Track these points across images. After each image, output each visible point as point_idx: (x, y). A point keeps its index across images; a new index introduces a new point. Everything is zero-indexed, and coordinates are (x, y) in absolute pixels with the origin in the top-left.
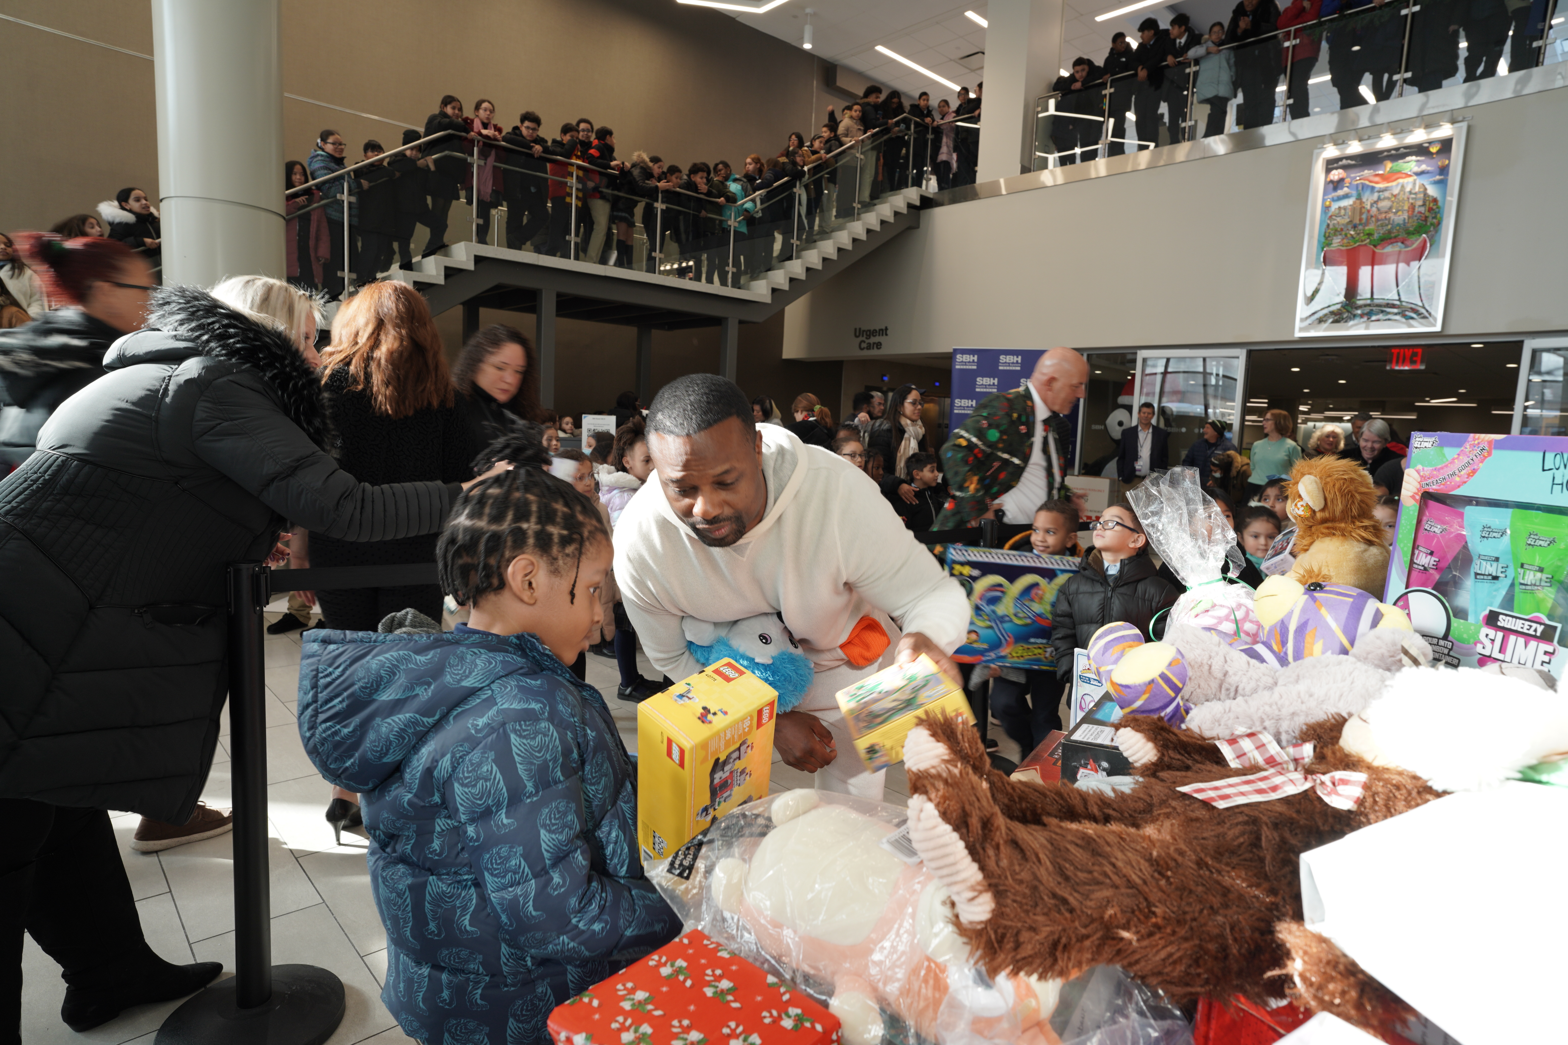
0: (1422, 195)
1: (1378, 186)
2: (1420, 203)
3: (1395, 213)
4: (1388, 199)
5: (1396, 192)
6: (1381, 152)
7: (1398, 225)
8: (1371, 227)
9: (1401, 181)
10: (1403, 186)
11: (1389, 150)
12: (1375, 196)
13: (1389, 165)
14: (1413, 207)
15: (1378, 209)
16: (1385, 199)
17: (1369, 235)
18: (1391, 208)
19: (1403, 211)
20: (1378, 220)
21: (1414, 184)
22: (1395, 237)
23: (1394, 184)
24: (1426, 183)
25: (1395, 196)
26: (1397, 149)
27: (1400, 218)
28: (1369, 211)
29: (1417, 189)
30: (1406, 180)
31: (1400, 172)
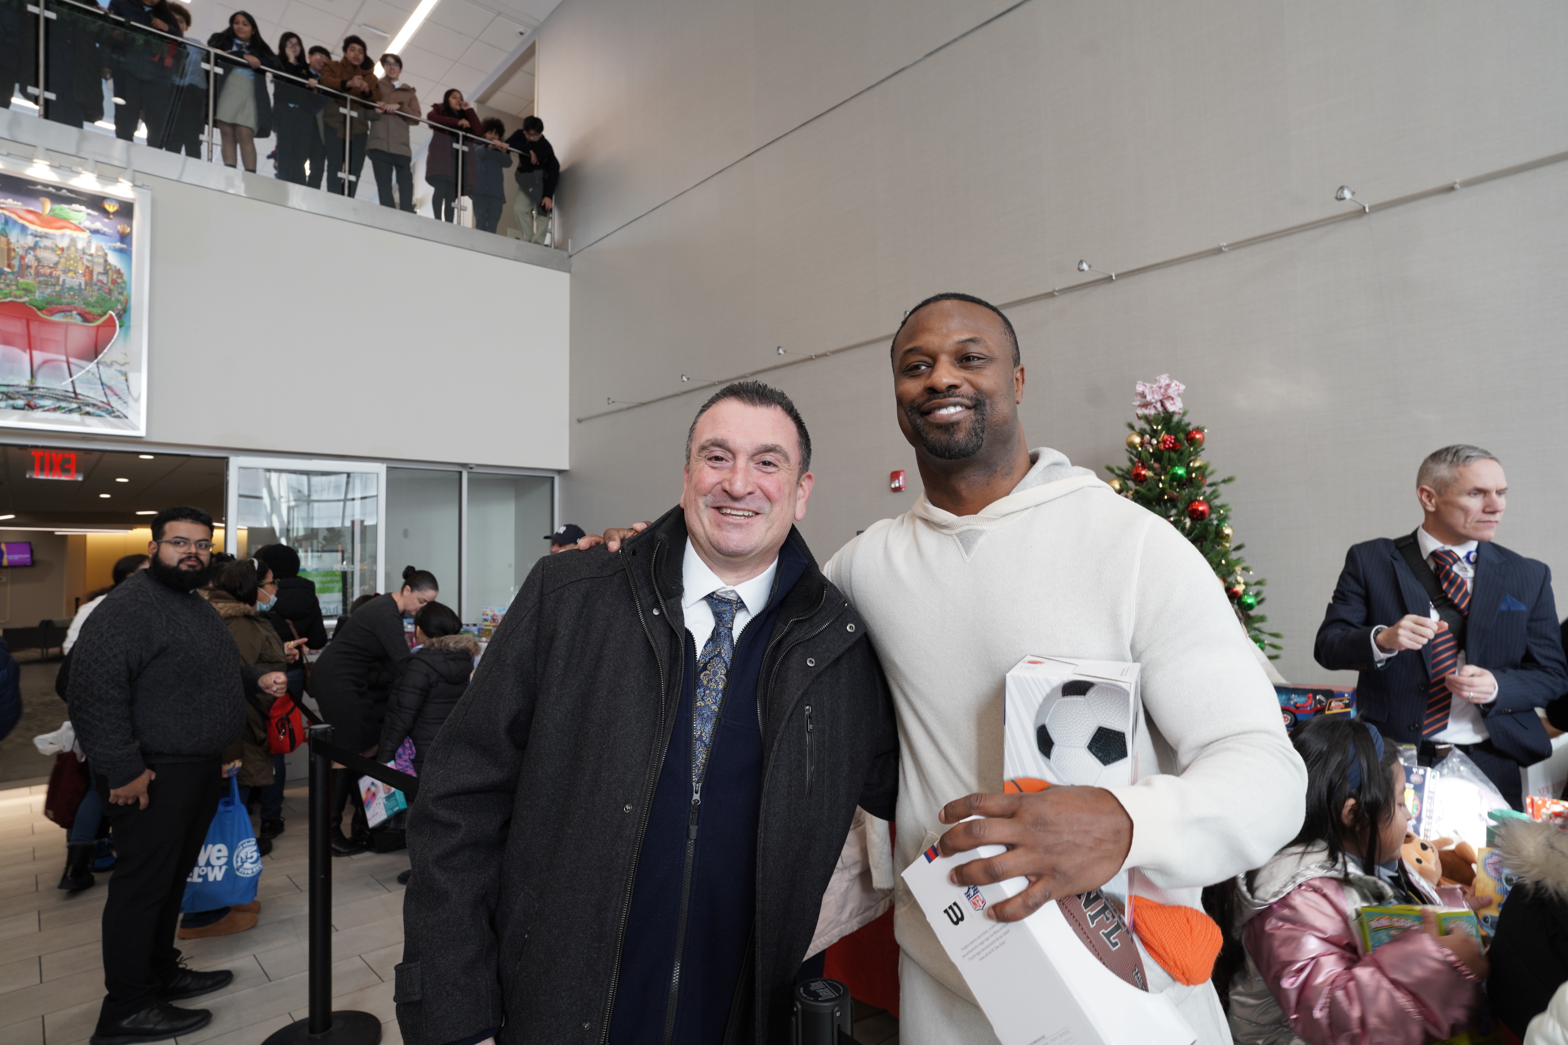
0: (102, 260)
1: (32, 227)
2: (101, 270)
3: (66, 271)
4: (53, 250)
5: (64, 243)
6: (35, 183)
7: (71, 289)
8: (28, 280)
9: (68, 232)
10: (73, 241)
11: (46, 185)
12: (30, 241)
13: (47, 206)
14: (89, 271)
15: (38, 259)
16: (46, 248)
17: (27, 291)
18: (57, 264)
19: (76, 273)
20: (38, 274)
21: (89, 242)
22: (68, 304)
23: (58, 232)
24: (104, 247)
25: (62, 249)
26: (59, 189)
27: (75, 280)
28: (22, 258)
29: (93, 250)
30: (76, 234)
31: (66, 220)
